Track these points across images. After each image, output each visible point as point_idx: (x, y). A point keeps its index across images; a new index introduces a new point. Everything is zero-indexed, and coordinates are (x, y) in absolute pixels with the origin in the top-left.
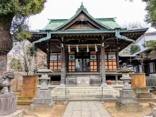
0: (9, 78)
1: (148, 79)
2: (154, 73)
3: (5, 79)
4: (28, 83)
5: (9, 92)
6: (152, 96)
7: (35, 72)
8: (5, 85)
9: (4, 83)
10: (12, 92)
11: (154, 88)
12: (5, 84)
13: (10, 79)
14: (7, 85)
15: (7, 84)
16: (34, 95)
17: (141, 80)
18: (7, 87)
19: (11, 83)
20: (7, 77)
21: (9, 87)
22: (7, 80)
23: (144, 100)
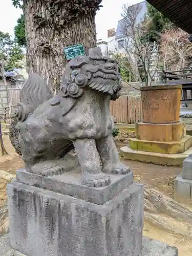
0: (95, 91)
3: (77, 99)
4: (156, 107)
5: (103, 169)
7: (165, 78)
8: (80, 133)
9: (71, 124)
10: (120, 165)
12: (81, 127)
13: (103, 98)
14: (90, 132)
15: (91, 126)
16: (174, 139)
18: (93, 142)
19: (110, 119)
20: (86, 87)
21: (99, 142)
22: (86, 103)
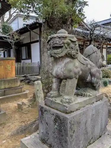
1: (20, 66)
2: (26, 59)
6: (22, 90)
11: (25, 76)
17: (9, 68)
23: (12, 97)
